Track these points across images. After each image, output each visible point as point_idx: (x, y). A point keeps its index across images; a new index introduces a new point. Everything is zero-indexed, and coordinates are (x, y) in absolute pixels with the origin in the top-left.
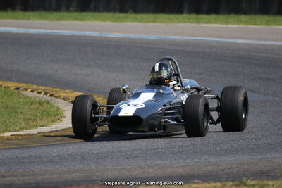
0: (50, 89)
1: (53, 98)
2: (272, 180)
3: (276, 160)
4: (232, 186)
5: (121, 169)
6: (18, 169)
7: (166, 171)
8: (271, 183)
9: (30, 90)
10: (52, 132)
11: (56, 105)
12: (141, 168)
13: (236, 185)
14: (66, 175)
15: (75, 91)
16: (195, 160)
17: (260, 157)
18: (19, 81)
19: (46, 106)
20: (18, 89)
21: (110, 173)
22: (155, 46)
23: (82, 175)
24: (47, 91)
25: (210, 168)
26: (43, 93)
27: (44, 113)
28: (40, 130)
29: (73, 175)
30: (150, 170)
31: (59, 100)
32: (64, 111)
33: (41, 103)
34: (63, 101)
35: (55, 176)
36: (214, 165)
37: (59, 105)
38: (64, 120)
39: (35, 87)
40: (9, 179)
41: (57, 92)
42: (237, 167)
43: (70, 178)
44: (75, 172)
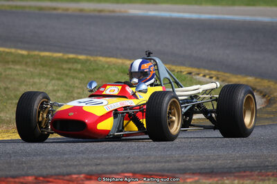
6: (192, 153)
9: (201, 75)
14: (239, 161)
18: (191, 66)
20: (190, 73)
23: (255, 160)
24: (219, 76)
29: (247, 160)
35: (229, 162)
39: (207, 71)
40: (183, 163)
43: (243, 163)
44: (248, 157)
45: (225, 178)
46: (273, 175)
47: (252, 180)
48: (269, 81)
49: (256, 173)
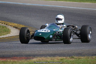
0: (6, 22)
1: (7, 25)
2: (83, 56)
3: (84, 49)
4: (69, 58)
5: (31, 51)
7: (47, 52)
8: (82, 57)
10: (7, 37)
11: (8, 28)
12: (38, 51)
13: (70, 58)
14: (13, 53)
15: (14, 23)
16: (56, 49)
17: (78, 48)
19: (5, 28)
21: (27, 53)
22: (42, 8)
23: (18, 53)
24: (5, 23)
25: (61, 52)
26: (3, 24)
27: (4, 31)
28: (3, 36)
29: (15, 53)
30: (41, 52)
31: (9, 26)
32: (11, 30)
33: (3, 27)
34: (10, 27)
35: (9, 53)
36: (63, 51)
37: (9, 28)
38: (11, 33)
41: (8, 23)
42: (71, 52)
43: (14, 54)
44: (16, 52)
45: (8, 59)
46: (24, 58)
47: (17, 60)
48: (22, 25)
49: (19, 57)
